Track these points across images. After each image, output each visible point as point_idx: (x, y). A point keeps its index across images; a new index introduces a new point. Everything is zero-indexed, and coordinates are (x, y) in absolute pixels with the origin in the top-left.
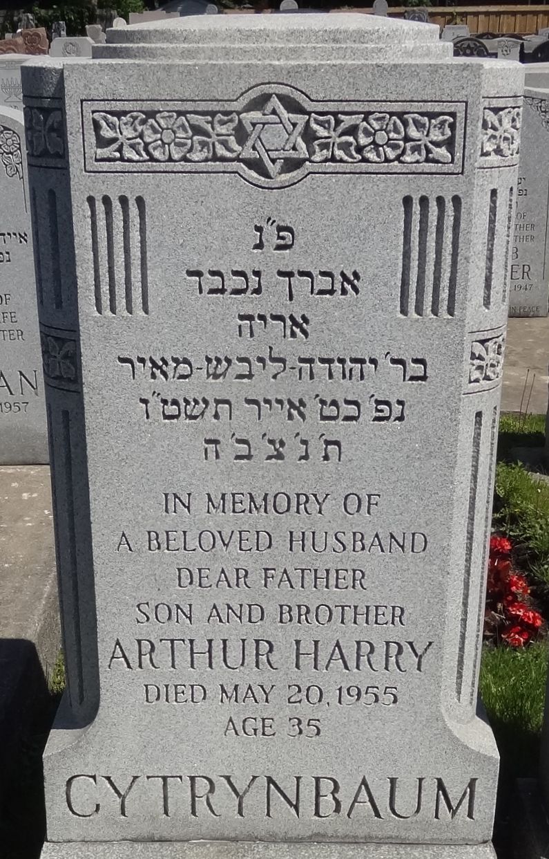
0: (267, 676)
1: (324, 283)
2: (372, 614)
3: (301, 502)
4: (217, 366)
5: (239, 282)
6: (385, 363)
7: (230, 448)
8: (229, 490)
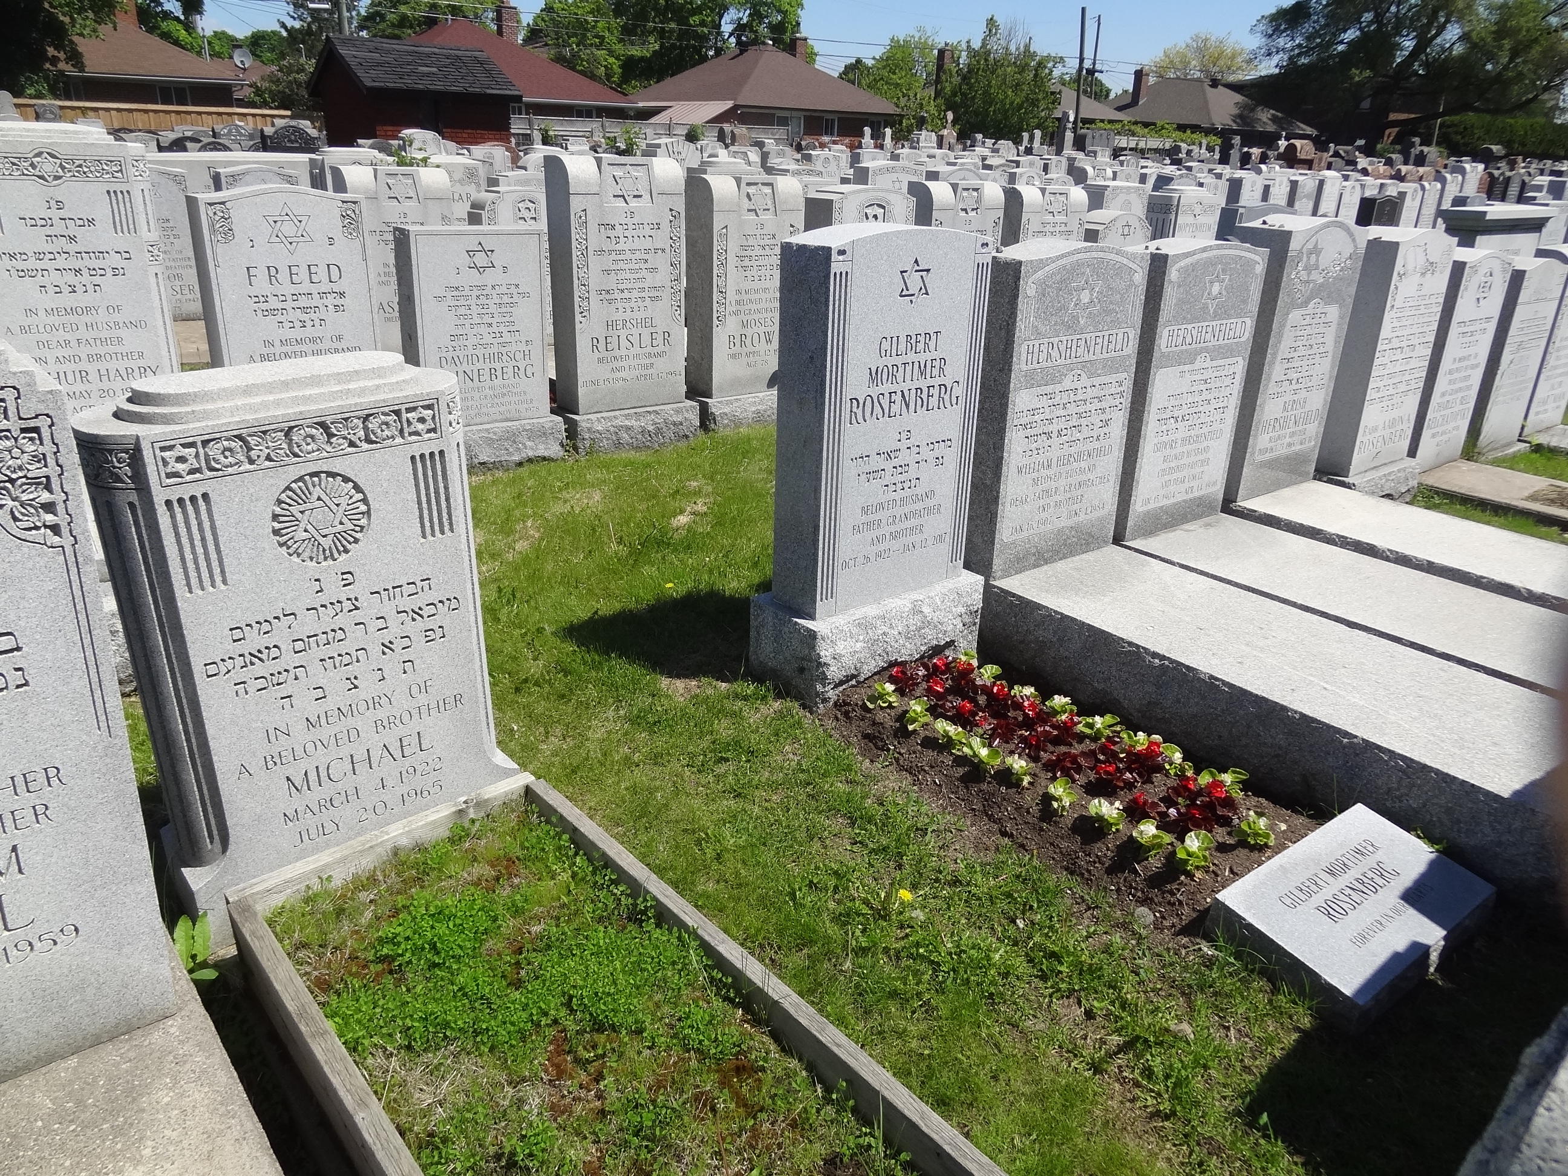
0: (88, 387)
1: (81, 222)
2: (128, 355)
3: (88, 310)
4: (39, 255)
5: (43, 222)
6: (112, 253)
7: (51, 290)
8: (54, 307)
